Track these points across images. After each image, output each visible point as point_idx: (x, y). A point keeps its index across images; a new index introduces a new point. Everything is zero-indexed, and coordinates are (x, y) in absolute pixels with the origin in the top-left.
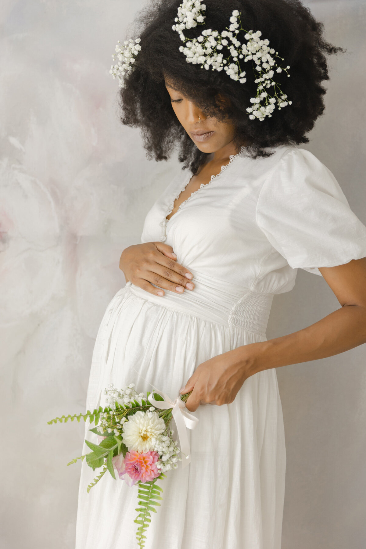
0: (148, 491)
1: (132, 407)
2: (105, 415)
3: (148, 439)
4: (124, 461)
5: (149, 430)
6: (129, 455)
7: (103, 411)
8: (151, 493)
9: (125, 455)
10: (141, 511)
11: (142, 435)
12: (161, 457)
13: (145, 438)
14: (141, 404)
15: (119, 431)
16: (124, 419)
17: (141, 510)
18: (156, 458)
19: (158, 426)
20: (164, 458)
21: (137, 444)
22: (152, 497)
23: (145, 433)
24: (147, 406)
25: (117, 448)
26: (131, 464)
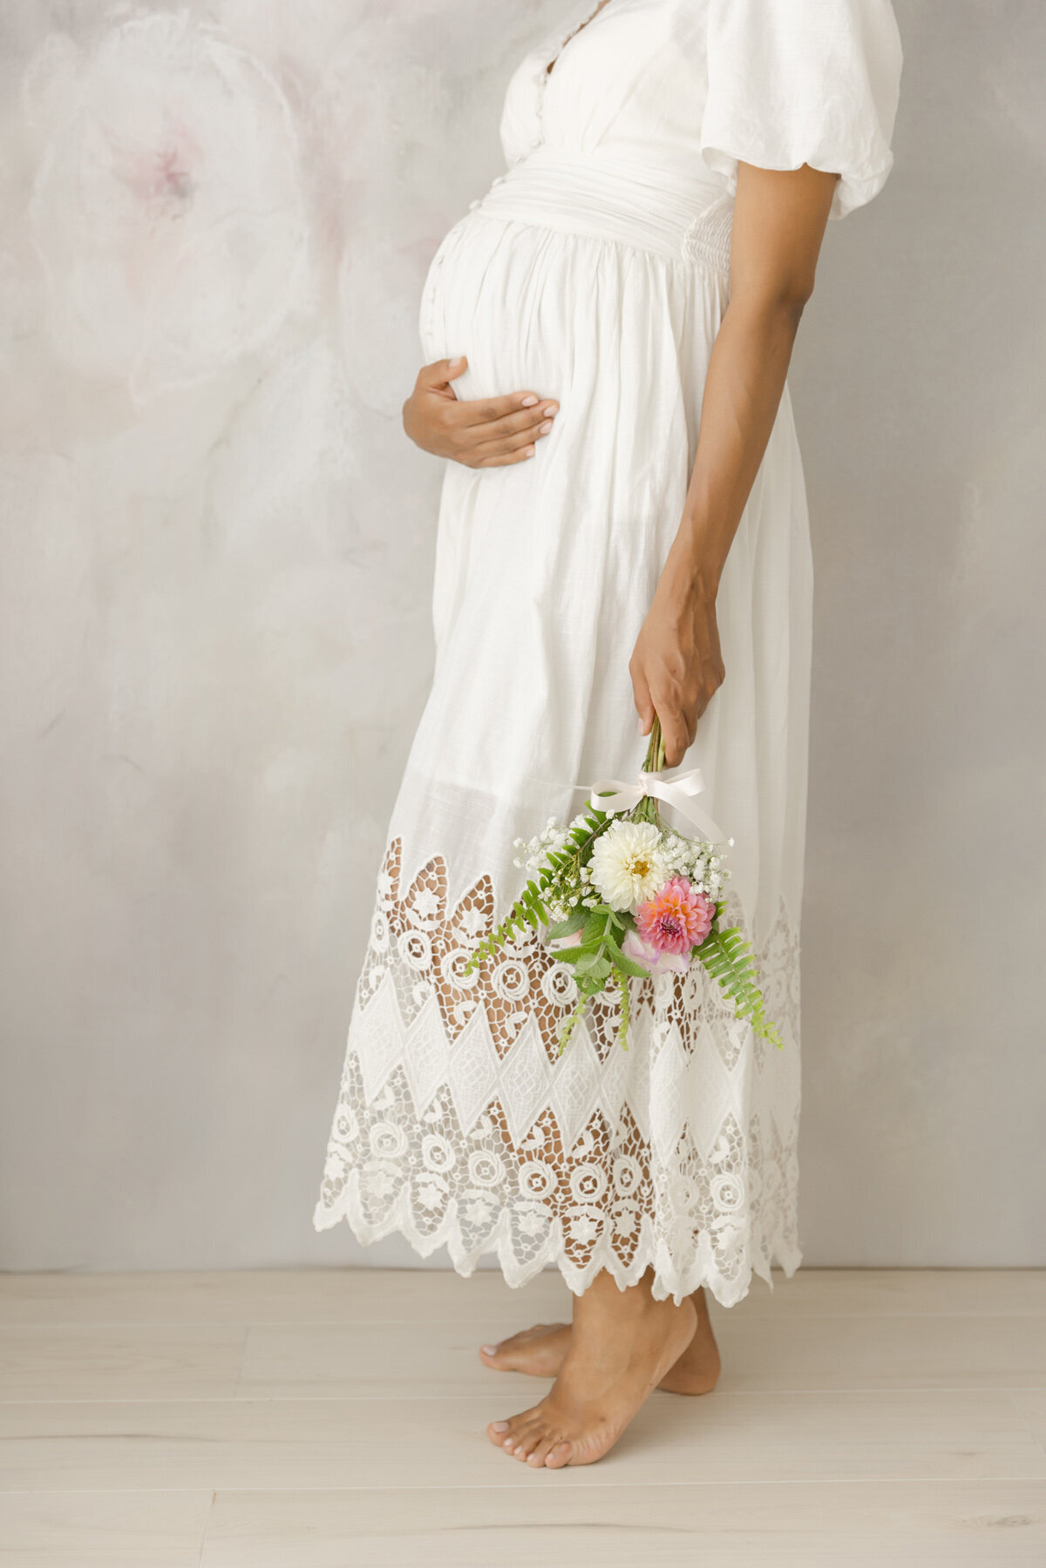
0: (718, 954)
1: (581, 846)
2: (548, 891)
3: (648, 866)
4: (642, 939)
5: (638, 850)
6: (641, 920)
7: (540, 889)
8: (727, 951)
9: (634, 926)
10: (734, 994)
11: (633, 866)
12: (691, 875)
13: (642, 869)
14: (589, 830)
15: (593, 897)
16: (583, 871)
17: (732, 992)
18: (686, 884)
19: (644, 833)
20: (698, 873)
21: (637, 888)
22: (732, 956)
23: (635, 860)
24: (601, 826)
25: (613, 925)
26: (654, 930)
